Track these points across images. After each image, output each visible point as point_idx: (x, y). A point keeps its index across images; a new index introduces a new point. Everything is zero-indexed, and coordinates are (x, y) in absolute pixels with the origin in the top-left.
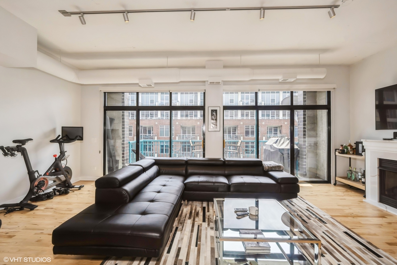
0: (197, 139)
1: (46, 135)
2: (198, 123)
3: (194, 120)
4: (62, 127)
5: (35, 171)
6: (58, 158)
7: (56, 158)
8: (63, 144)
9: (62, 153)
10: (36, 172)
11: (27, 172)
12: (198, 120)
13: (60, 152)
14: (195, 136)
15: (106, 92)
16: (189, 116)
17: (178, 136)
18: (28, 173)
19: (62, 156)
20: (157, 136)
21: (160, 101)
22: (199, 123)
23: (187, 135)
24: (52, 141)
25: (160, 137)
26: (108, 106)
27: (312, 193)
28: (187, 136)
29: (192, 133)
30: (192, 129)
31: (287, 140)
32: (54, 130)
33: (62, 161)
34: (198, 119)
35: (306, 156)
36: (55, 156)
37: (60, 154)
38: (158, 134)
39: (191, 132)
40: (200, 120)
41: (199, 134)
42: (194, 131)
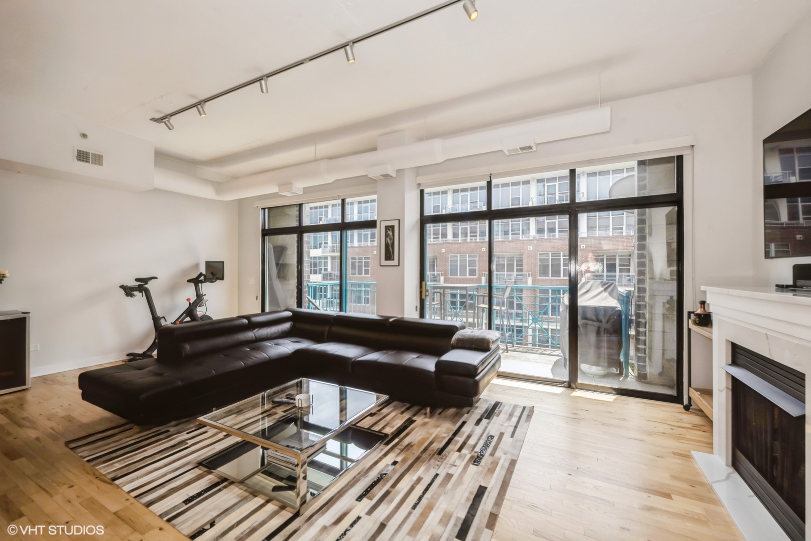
0: (527, 282)
1: (184, 272)
2: (529, 247)
3: (521, 240)
4: (206, 262)
5: (161, 317)
6: (193, 303)
7: (190, 303)
8: (200, 284)
9: (199, 297)
10: (163, 319)
11: (152, 317)
12: (531, 240)
13: (197, 296)
14: (522, 277)
15: (266, 208)
16: (510, 232)
17: (484, 276)
18: (153, 319)
19: (198, 301)
20: (445, 274)
21: (450, 207)
22: (531, 247)
23: (506, 273)
24: (189, 281)
25: (449, 277)
26: (270, 228)
27: (576, 414)
28: (506, 275)
29: (518, 270)
30: (517, 261)
31: (600, 286)
32: (197, 266)
33: (199, 307)
34: (531, 238)
35: (645, 328)
36: (188, 300)
37: (196, 298)
38: (446, 271)
39: (515, 268)
40: (535, 242)
41: (530, 273)
42: (521, 265)
